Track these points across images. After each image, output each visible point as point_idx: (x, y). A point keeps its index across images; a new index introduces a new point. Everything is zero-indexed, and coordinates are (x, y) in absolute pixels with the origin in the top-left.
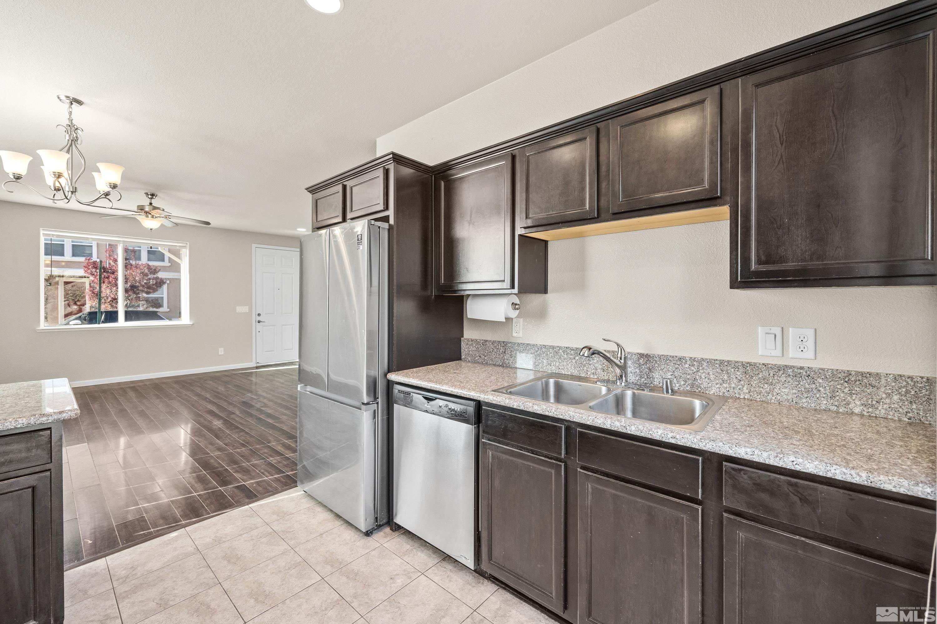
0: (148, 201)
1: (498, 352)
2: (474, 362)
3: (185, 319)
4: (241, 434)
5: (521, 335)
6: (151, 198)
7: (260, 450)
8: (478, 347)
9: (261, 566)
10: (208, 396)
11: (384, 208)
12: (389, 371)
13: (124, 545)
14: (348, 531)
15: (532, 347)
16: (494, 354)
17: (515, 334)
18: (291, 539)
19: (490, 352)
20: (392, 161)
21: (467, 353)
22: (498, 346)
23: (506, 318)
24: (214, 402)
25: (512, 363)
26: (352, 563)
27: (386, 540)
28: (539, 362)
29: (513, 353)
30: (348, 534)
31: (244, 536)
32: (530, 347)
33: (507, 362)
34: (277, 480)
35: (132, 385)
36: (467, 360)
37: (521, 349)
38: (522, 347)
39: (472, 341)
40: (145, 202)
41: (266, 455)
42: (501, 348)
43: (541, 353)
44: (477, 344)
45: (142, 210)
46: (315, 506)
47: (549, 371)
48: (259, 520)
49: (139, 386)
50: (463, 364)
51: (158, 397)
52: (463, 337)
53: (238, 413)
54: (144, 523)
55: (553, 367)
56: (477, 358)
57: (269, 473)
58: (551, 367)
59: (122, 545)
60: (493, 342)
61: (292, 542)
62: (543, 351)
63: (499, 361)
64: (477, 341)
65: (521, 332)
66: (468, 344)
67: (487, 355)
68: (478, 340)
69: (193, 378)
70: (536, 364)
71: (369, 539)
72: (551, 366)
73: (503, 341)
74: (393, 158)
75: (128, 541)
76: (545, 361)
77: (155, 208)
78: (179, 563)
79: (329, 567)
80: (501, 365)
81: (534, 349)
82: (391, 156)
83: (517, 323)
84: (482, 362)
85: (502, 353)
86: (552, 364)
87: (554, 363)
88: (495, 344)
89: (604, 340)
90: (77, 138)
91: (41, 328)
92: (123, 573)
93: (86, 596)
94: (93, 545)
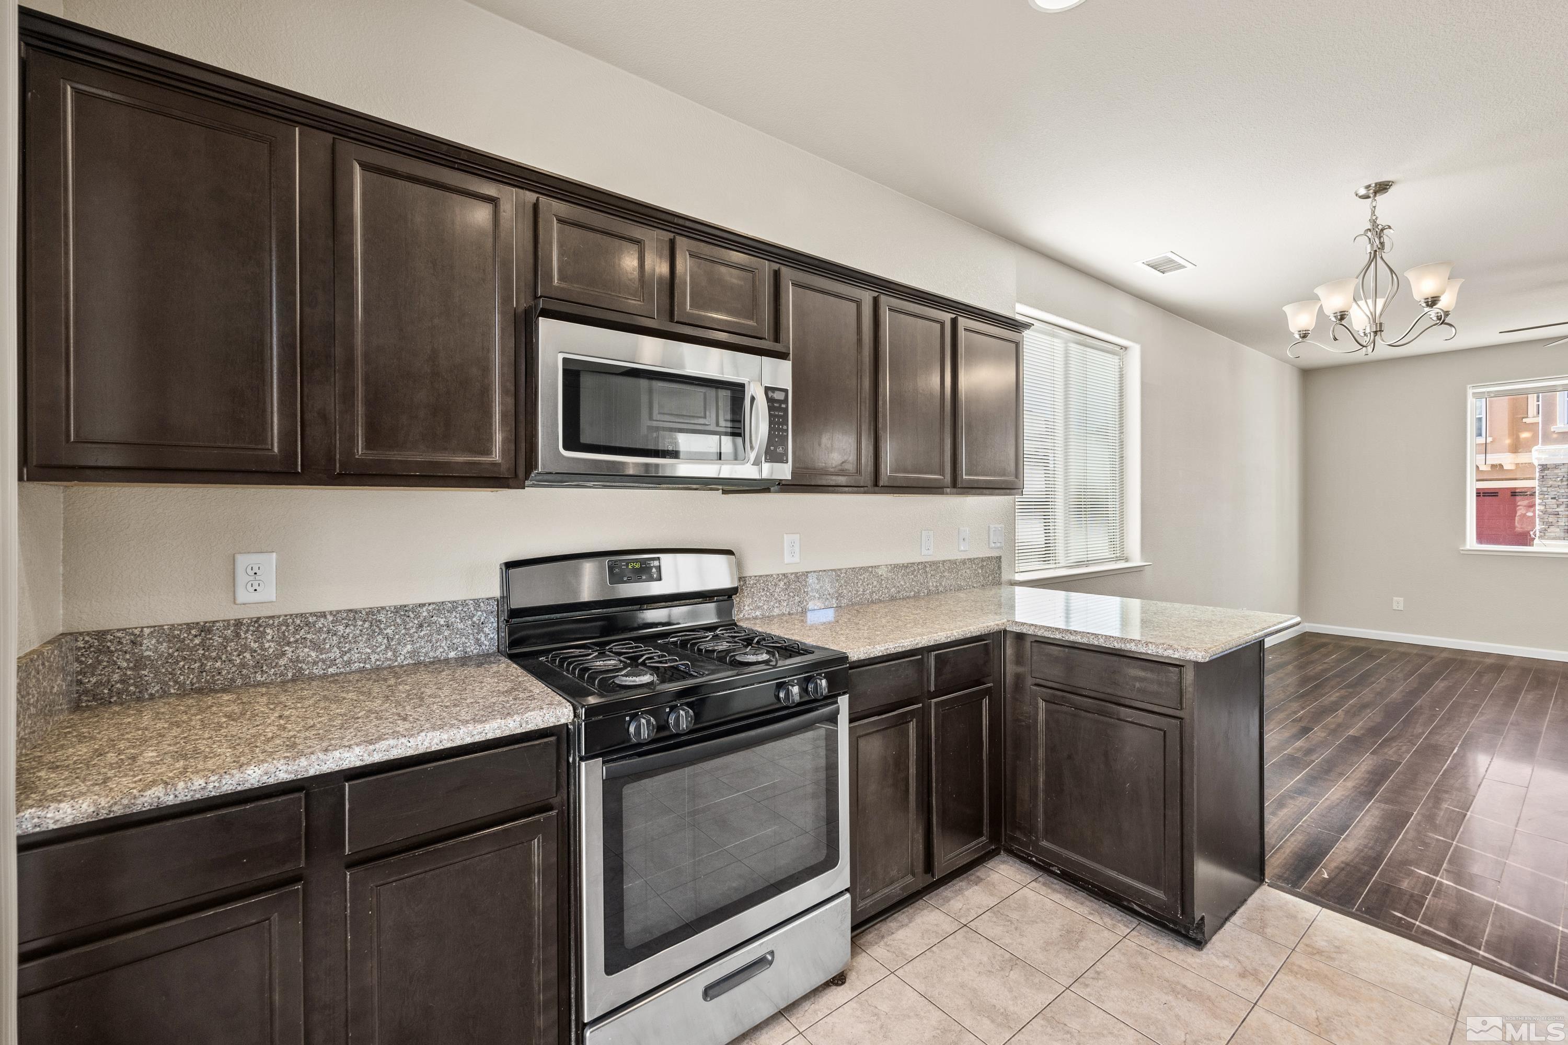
13: (1359, 913)
54: (1415, 906)
59: (1356, 910)
75: (1369, 911)
90: (1382, 244)
91: (1468, 547)
92: (1324, 944)
93: (1261, 930)
94: (1327, 882)
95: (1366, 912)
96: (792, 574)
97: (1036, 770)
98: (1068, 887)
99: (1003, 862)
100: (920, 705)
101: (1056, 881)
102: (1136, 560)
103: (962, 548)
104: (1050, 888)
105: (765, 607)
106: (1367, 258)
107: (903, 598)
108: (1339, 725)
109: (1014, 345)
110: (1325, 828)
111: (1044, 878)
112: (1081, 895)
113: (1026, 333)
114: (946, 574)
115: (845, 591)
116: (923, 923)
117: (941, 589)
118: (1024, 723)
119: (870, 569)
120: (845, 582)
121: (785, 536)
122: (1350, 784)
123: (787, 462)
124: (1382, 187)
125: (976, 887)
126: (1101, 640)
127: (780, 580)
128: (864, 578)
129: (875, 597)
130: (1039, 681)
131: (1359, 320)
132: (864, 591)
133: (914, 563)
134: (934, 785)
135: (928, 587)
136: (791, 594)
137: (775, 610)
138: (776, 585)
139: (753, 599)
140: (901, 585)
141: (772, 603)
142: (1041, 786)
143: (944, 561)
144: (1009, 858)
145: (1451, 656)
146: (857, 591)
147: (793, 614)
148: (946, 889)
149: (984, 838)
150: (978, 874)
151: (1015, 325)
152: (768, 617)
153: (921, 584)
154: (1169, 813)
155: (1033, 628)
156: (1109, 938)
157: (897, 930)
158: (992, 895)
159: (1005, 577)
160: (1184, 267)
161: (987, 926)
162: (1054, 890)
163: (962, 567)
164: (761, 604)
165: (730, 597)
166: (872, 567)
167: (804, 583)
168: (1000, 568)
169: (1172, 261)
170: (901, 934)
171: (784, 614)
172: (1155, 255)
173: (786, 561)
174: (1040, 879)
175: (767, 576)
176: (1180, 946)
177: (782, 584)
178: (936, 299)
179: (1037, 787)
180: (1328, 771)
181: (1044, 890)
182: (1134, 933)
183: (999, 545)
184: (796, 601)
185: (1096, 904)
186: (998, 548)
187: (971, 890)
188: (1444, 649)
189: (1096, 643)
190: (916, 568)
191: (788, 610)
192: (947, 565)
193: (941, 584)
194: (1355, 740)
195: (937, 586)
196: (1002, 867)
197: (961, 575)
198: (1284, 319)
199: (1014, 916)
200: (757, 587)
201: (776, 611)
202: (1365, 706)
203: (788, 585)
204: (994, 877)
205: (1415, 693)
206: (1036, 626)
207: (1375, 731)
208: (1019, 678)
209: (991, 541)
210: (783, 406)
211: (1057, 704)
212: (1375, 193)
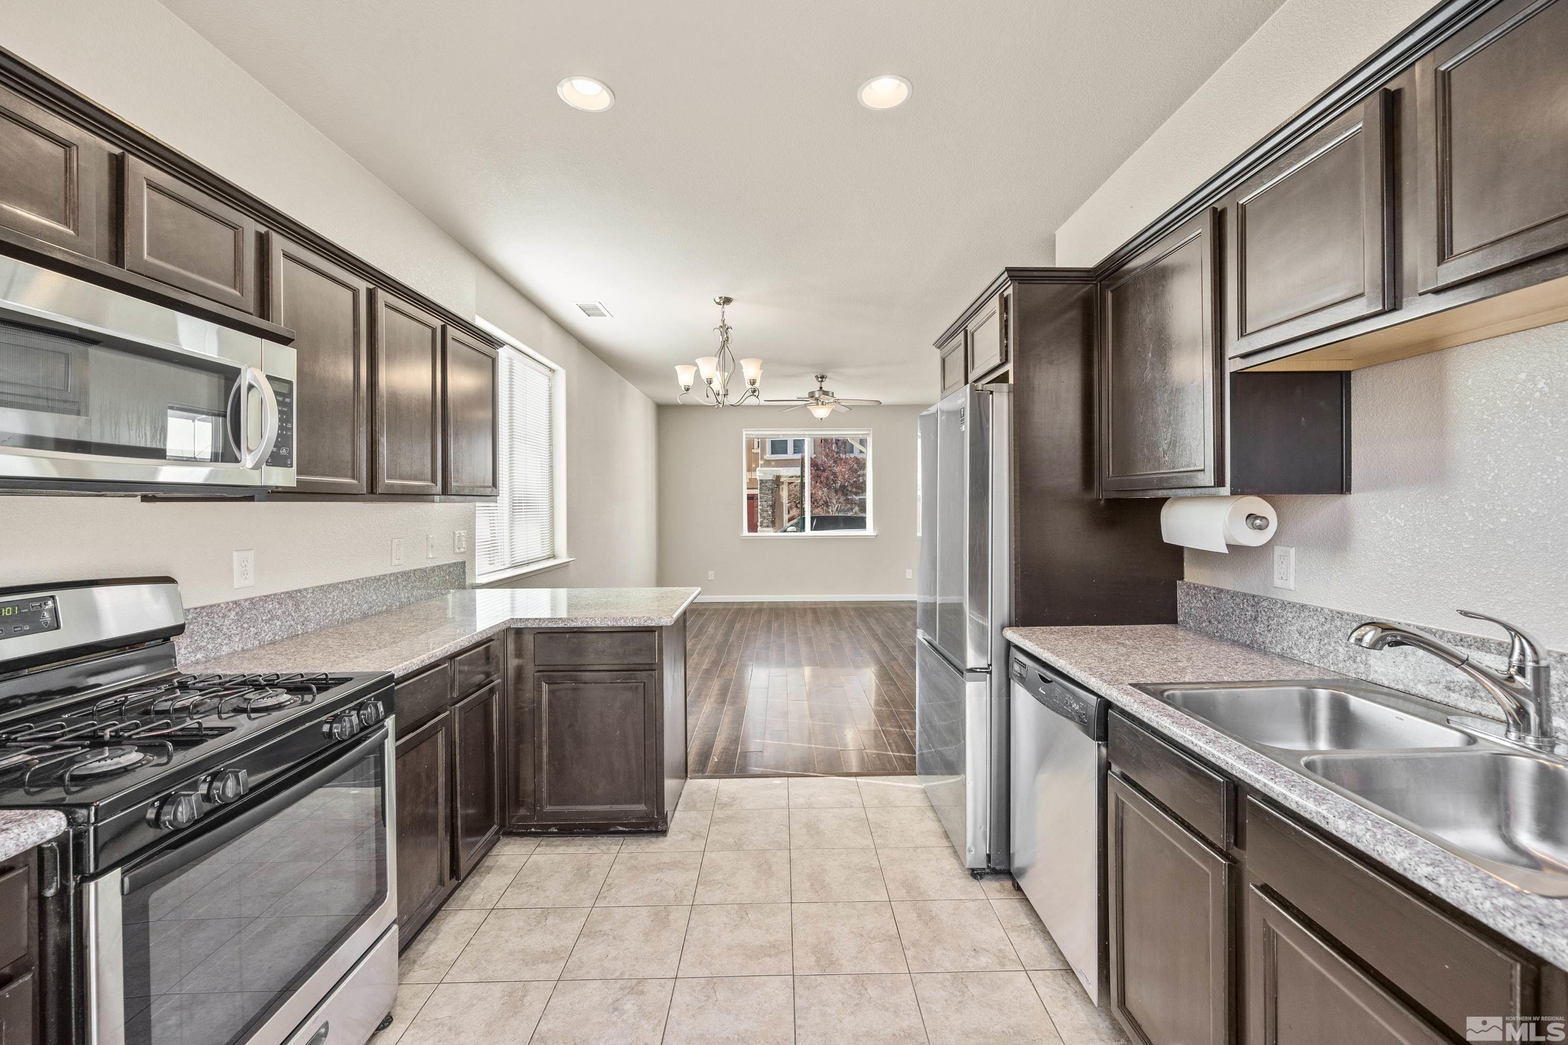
0: (818, 385)
1: (1243, 617)
2: (1199, 631)
3: (870, 530)
4: (892, 688)
5: (1291, 584)
6: (822, 381)
7: (902, 713)
8: (1206, 603)
9: (834, 851)
10: (879, 631)
11: (1001, 360)
12: (1010, 625)
14: (952, 859)
15: (1312, 613)
16: (1236, 621)
17: (1278, 582)
18: (881, 836)
19: (1228, 615)
20: (1010, 283)
21: (1187, 611)
22: (1243, 603)
23: (1228, 546)
24: (881, 641)
25: (1271, 642)
26: (934, 902)
27: (998, 896)
28: (1327, 650)
29: (1271, 622)
30: (950, 864)
31: (835, 810)
32: (1307, 613)
33: (1261, 640)
34: (902, 758)
35: (814, 607)
36: (1188, 626)
37: (1289, 614)
38: (1291, 612)
39: (1196, 588)
40: (815, 386)
41: (905, 722)
42: (1249, 609)
43: (1333, 629)
44: (1205, 595)
45: (812, 397)
46: (929, 808)
47: (1350, 674)
48: (859, 799)
49: (820, 608)
50: (1181, 634)
51: (831, 624)
52: (1182, 578)
53: (900, 659)
54: (760, 759)
55: (1361, 665)
56: (1204, 625)
57: (897, 747)
58: (1355, 666)
59: (736, 773)
60: (1234, 595)
61: (879, 841)
62: (1336, 626)
63: (1245, 636)
64: (1204, 589)
65: (1292, 579)
66: (1188, 594)
67: (1223, 621)
68: (1206, 589)
69: (874, 606)
70: (1322, 653)
71: (975, 883)
72: (1355, 662)
73: (1253, 593)
74: (1009, 276)
75: (742, 770)
76: (1340, 649)
77: (826, 393)
78: (768, 811)
79: (904, 891)
80: (1248, 645)
81: (1315, 618)
82: (1006, 275)
83: (1282, 557)
84: (1213, 632)
85: (1250, 620)
86: (1359, 659)
87: (1364, 657)
88: (1237, 600)
89: (1465, 614)
90: (728, 337)
91: (744, 535)
92: (726, 799)
93: (694, 808)
94: (718, 763)
95: (740, 772)
96: (246, 600)
97: (540, 747)
98: (566, 838)
99: (506, 845)
100: (448, 713)
101: (554, 839)
102: (563, 558)
103: (431, 556)
104: (552, 846)
105: (210, 647)
106: (719, 346)
107: (376, 614)
108: (697, 664)
109: (491, 360)
110: (708, 732)
111: (544, 841)
112: (578, 840)
113: (500, 350)
114: (417, 583)
115: (312, 614)
116: (450, 928)
117: (412, 599)
118: (527, 709)
119: (340, 586)
120: (313, 603)
121: (235, 554)
122: (712, 700)
123: (292, 467)
124: (727, 301)
125: (490, 875)
126: (598, 622)
127: (229, 610)
128: (334, 596)
129: (346, 616)
130: (541, 668)
131: (717, 386)
132: (334, 611)
133: (386, 575)
134: (459, 788)
135: (400, 598)
136: (246, 626)
137: (224, 648)
138: (224, 617)
139: (191, 638)
140: (374, 600)
141: (219, 641)
142: (545, 759)
143: (415, 570)
144: (509, 839)
145: (739, 607)
146: (326, 612)
147: (248, 650)
148: (462, 891)
149: (495, 826)
150: (487, 864)
151: (493, 342)
152: (215, 659)
153: (394, 596)
154: (647, 743)
155: (537, 621)
156: (607, 858)
157: (427, 947)
158: (506, 874)
159: (469, 581)
160: (603, 315)
161: (515, 899)
162: (557, 846)
163: (432, 575)
164: (204, 644)
165: (167, 639)
166: (343, 583)
167: (262, 610)
168: (464, 572)
169: (598, 309)
170: (433, 949)
171: (236, 651)
172: (588, 302)
173: (236, 586)
174: (542, 843)
175: (211, 606)
176: (654, 839)
177: (232, 615)
178: (429, 303)
179: (541, 762)
180: (699, 696)
181: (548, 850)
182: (623, 847)
183: (462, 550)
184: (252, 634)
185: (591, 841)
186: (462, 553)
187: (486, 880)
188: (733, 603)
189: (594, 625)
190: (388, 580)
191: (241, 646)
192: (419, 573)
193: (412, 594)
194: (707, 672)
195: (408, 597)
196: (505, 849)
197: (431, 583)
198: (674, 376)
199: (532, 880)
200: (198, 622)
201: (225, 650)
202: (706, 648)
203: (240, 615)
204: (502, 860)
205: (727, 635)
206: (540, 619)
207: (715, 663)
208: (519, 671)
209: (456, 546)
210: (287, 400)
211: (559, 683)
212: (724, 303)
